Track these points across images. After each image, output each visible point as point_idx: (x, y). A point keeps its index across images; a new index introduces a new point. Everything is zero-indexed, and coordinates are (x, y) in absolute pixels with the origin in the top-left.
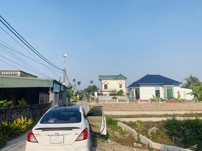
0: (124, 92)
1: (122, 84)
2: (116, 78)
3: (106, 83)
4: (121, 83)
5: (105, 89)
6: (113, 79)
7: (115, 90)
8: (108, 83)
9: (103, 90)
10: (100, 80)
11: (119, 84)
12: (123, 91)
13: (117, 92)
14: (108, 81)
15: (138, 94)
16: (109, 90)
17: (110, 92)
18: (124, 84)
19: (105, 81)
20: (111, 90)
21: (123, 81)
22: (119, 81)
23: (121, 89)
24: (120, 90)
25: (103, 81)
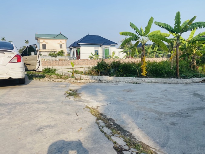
0: (64, 53)
1: (63, 44)
2: (55, 37)
3: (44, 43)
4: (61, 43)
5: (43, 49)
6: (52, 38)
7: (55, 51)
8: (46, 43)
9: (41, 51)
10: (37, 39)
11: (59, 44)
12: (64, 51)
13: (57, 53)
14: (47, 41)
15: (78, 53)
16: (48, 51)
17: (50, 53)
18: (65, 44)
19: (43, 40)
20: (51, 51)
21: (64, 41)
22: (59, 41)
23: (61, 49)
24: (60, 51)
25: (41, 41)
